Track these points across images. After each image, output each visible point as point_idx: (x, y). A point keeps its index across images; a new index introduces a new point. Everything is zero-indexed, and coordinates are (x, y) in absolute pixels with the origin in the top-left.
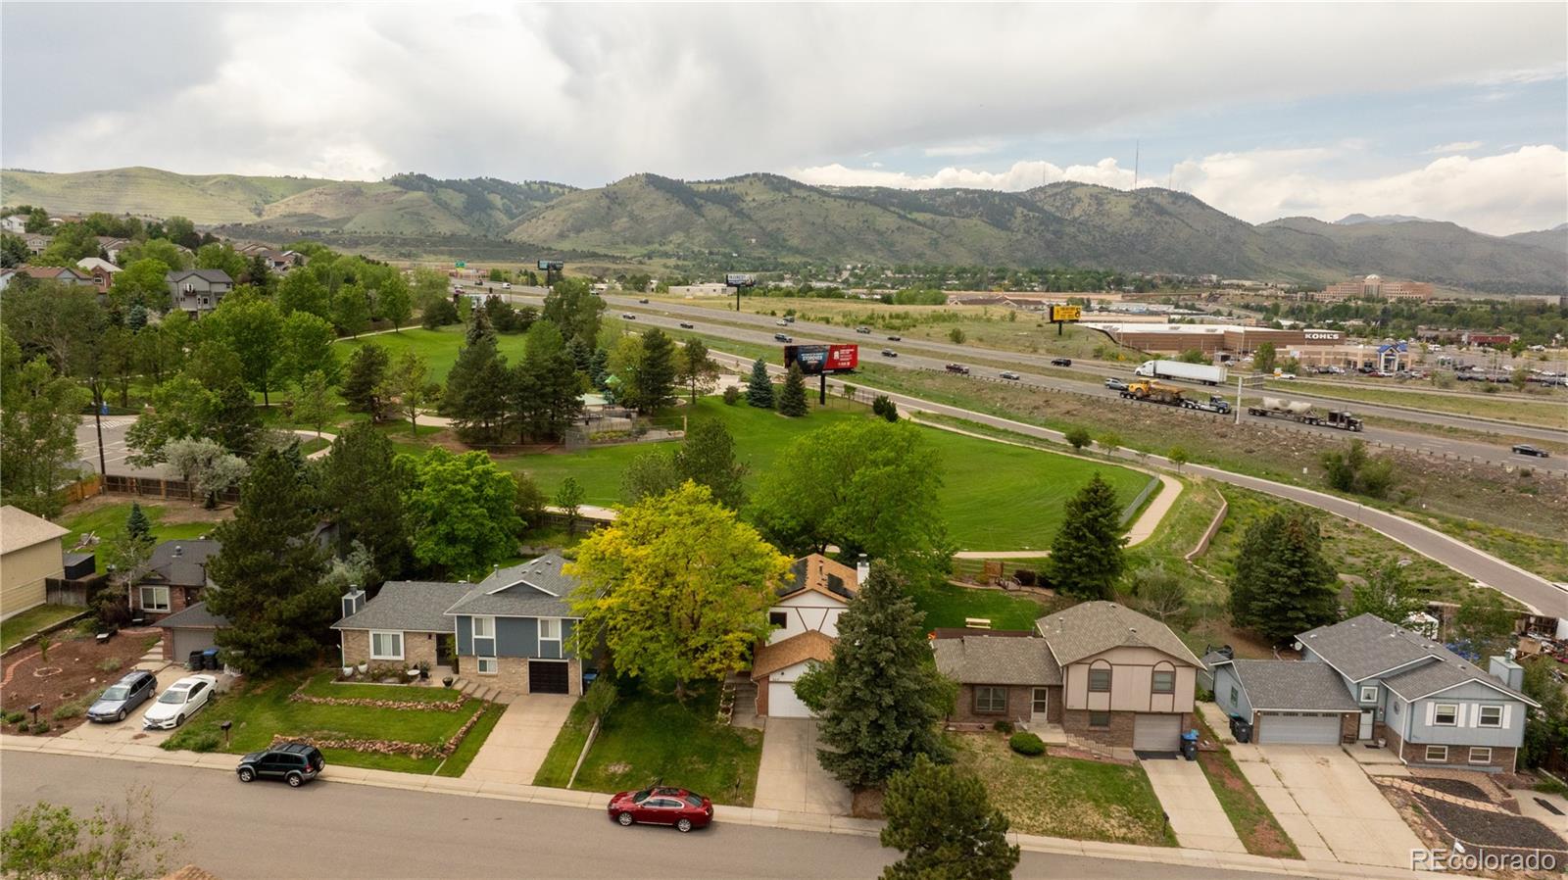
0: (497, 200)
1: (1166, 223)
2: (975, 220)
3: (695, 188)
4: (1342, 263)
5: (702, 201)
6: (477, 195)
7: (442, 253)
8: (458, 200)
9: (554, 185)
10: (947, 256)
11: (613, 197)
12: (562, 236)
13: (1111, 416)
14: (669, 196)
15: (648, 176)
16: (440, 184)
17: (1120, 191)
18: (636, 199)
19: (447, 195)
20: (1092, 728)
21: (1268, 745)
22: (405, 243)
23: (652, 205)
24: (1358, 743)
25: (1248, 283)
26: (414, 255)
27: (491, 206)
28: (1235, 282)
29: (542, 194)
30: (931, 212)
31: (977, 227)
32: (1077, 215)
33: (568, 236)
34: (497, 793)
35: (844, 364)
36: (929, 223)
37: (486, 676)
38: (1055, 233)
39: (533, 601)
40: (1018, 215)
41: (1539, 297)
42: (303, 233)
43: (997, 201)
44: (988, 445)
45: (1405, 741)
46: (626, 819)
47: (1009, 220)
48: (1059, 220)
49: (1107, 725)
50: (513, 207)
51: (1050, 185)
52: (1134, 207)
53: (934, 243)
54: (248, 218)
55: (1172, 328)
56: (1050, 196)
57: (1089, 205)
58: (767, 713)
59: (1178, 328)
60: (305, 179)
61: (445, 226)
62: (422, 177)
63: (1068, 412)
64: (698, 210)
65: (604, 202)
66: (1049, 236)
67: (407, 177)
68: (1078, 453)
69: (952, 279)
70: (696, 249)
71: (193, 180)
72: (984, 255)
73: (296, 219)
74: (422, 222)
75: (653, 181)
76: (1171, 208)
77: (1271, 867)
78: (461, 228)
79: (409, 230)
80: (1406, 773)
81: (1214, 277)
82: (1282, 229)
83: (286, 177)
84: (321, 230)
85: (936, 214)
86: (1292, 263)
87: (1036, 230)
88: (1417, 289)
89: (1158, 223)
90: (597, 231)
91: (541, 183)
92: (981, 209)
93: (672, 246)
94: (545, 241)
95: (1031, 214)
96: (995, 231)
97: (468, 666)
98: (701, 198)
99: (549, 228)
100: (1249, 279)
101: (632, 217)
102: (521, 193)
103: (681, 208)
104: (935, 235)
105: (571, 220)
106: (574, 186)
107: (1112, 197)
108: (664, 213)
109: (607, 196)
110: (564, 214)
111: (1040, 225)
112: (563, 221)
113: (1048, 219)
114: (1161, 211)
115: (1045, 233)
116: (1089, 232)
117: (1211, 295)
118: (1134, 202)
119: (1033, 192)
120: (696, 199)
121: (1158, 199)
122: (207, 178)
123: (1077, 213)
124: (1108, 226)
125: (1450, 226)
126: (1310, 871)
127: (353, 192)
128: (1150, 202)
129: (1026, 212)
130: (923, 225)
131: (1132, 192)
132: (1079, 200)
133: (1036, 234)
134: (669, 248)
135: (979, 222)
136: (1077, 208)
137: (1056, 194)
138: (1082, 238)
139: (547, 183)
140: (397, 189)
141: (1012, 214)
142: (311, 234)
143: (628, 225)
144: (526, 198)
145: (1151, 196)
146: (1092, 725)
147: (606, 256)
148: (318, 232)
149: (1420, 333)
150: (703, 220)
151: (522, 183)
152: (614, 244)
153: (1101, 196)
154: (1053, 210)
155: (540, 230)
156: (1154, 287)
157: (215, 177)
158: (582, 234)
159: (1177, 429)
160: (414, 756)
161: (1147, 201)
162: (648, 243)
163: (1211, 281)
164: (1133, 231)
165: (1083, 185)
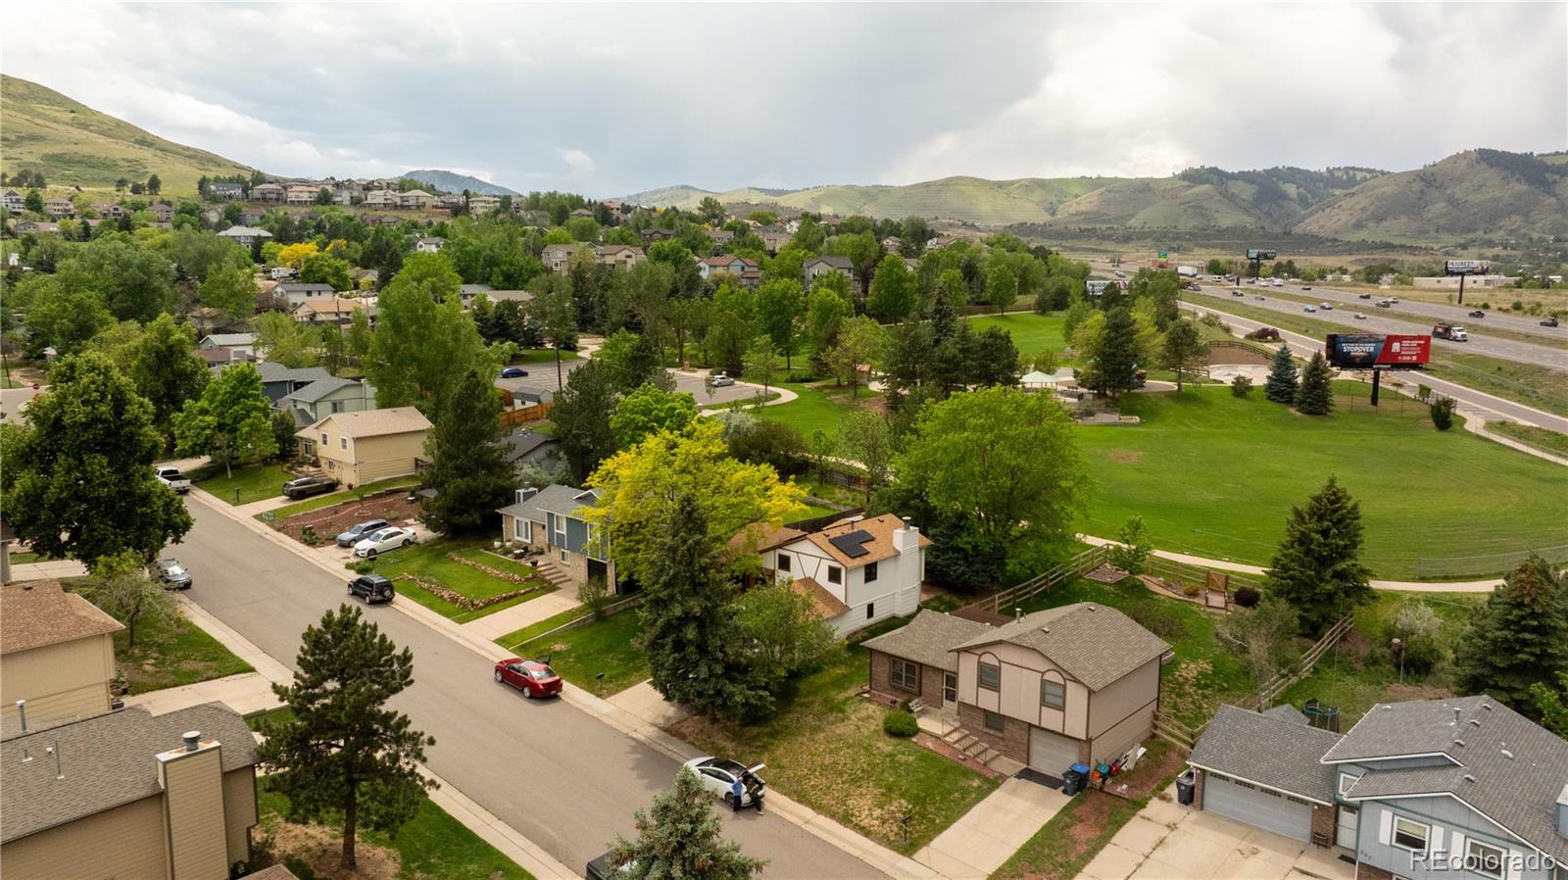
0: (1291, 190)
3: (1549, 161)
5: (1556, 177)
6: (1268, 187)
7: (1215, 246)
8: (1247, 192)
9: (1361, 170)
11: (1429, 180)
12: (1359, 225)
14: (1507, 173)
15: (1481, 152)
16: (1232, 177)
18: (1460, 180)
19: (1235, 188)
20: (986, 730)
21: (1215, 816)
22: (1177, 237)
23: (1481, 186)
24: (1334, 849)
26: (1185, 249)
27: (1284, 196)
29: (1345, 180)
33: (1366, 226)
35: (1410, 358)
42: (1081, 231)
49: (1001, 731)
50: (1309, 196)
54: (1041, 218)
60: (1099, 178)
61: (1226, 220)
62: (1214, 171)
64: (1548, 188)
65: (1418, 186)
67: (1197, 170)
70: (1536, 236)
71: (1000, 185)
73: (1082, 217)
74: (1205, 215)
75: (1489, 158)
78: (1247, 221)
79: (1187, 224)
83: (1082, 177)
84: (1098, 226)
90: (1404, 219)
91: (1347, 169)
93: (1502, 233)
94: (1337, 232)
97: (555, 555)
98: (1553, 172)
99: (1344, 218)
101: (1451, 201)
102: (1321, 181)
103: (1521, 187)
105: (1372, 208)
106: (1386, 170)
108: (1497, 194)
109: (1422, 179)
110: (1365, 202)
112: (1362, 209)
120: (1547, 175)
122: (1011, 183)
127: (1143, 190)
134: (1496, 236)
139: (1353, 168)
140: (1186, 183)
142: (1088, 230)
143: (1444, 210)
144: (1326, 187)
146: (987, 726)
147: (1402, 246)
148: (1095, 229)
150: (1553, 199)
151: (1324, 170)
152: (1423, 233)
155: (1335, 219)
157: (1019, 181)
158: (1384, 223)
162: (1469, 231)
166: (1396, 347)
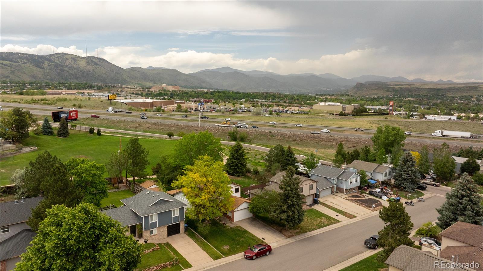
1: (98, 68)
2: (29, 64)
4: (151, 80)
10: (20, 77)
13: (161, 127)
17: (81, 57)
21: (322, 197)
24: (335, 192)
25: (129, 86)
28: (126, 86)
30: (9, 61)
31: (29, 66)
32: (67, 64)
34: (209, 266)
35: (74, 117)
36: (9, 65)
37: (153, 236)
38: (61, 70)
39: (166, 204)
40: (46, 64)
41: (203, 90)
43: (37, 58)
44: (144, 140)
45: (345, 189)
46: (254, 257)
47: (43, 65)
48: (61, 66)
51: (56, 54)
52: (87, 62)
53: (13, 73)
55: (132, 101)
56: (56, 57)
57: (71, 61)
58: (233, 221)
59: (133, 101)
63: (148, 128)
66: (59, 71)
68: (170, 139)
69: (28, 86)
72: (34, 77)
76: (99, 63)
77: (355, 220)
80: (347, 196)
81: (120, 85)
82: (133, 69)
85: (11, 62)
86: (137, 80)
87: (53, 69)
88: (175, 88)
89: (96, 67)
92: (30, 60)
95: (51, 64)
96: (38, 69)
97: (146, 235)
100: (130, 85)
104: (13, 69)
107: (79, 59)
111: (55, 67)
113: (57, 65)
114: (96, 64)
115: (57, 70)
116: (73, 70)
117: (121, 90)
118: (87, 61)
119: (50, 56)
121: (94, 60)
123: (67, 63)
124: (79, 68)
125: (176, 71)
126: (361, 218)
128: (92, 61)
129: (48, 63)
130: (7, 65)
131: (85, 57)
132: (67, 59)
133: (54, 70)
135: (31, 65)
136: (67, 62)
137: (59, 57)
138: (70, 72)
141: (43, 63)
145: (92, 59)
149: (191, 100)
153: (75, 58)
154: (59, 62)
156: (102, 88)
159: (183, 129)
160: (169, 267)
161: (90, 60)
163: (119, 86)
164: (88, 70)
165: (68, 54)
166: (71, 114)
